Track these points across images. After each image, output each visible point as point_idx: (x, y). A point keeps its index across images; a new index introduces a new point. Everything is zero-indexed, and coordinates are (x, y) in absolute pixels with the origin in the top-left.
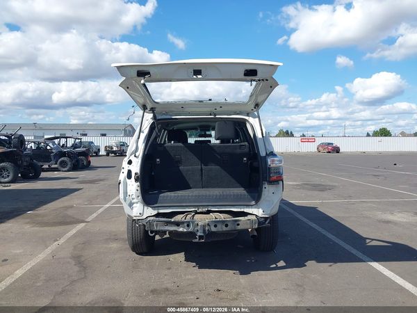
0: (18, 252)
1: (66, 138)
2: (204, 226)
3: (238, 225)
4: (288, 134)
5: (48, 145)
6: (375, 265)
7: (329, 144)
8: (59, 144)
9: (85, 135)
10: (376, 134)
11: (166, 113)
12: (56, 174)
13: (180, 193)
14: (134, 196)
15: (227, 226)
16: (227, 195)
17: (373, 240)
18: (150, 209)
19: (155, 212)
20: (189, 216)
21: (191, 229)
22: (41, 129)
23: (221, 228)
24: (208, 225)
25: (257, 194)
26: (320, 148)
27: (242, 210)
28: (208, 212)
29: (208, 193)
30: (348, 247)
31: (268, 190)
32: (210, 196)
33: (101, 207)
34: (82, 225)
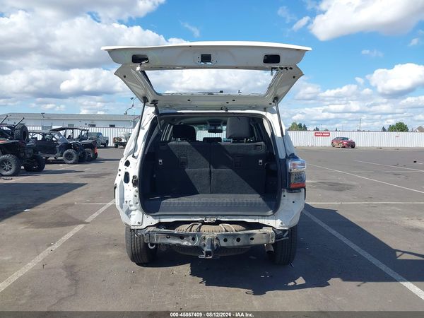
0: (7, 258)
1: (73, 129)
2: (212, 240)
3: (252, 239)
4: (301, 128)
5: (53, 137)
6: (410, 286)
7: (344, 139)
8: (65, 136)
9: (94, 126)
10: (392, 129)
11: (170, 107)
12: (61, 167)
13: (185, 200)
14: (132, 203)
15: (238, 240)
16: (239, 203)
17: (404, 252)
18: (150, 217)
19: (155, 222)
20: (195, 227)
21: (197, 243)
22: (49, 119)
23: (232, 243)
24: (217, 238)
25: (274, 203)
26: (335, 143)
27: (257, 221)
28: (217, 223)
29: (217, 200)
30: (375, 261)
31: (287, 199)
32: (219, 204)
33: (103, 206)
34: (82, 226)
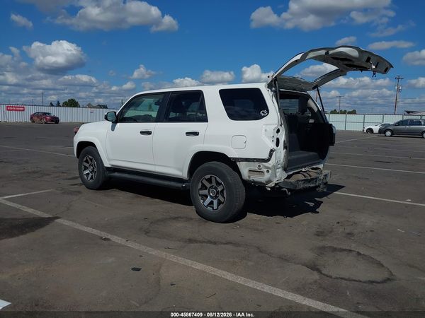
7: (45, 114)
